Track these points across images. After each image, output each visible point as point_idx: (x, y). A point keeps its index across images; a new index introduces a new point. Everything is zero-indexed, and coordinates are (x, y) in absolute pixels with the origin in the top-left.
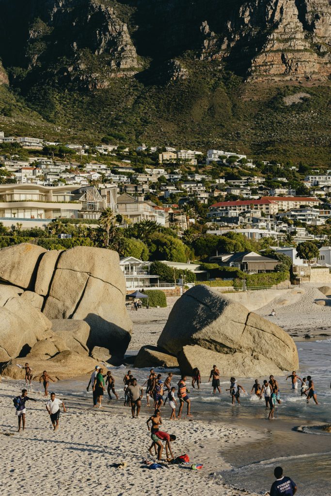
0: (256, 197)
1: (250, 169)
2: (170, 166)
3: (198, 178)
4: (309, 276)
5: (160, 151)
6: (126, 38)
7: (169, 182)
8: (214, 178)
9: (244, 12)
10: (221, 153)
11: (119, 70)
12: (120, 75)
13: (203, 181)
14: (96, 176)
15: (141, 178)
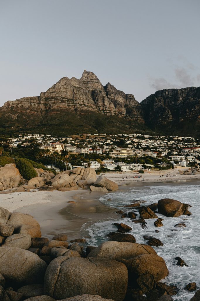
0: (194, 147)
1: (194, 141)
2: (175, 141)
3: (181, 143)
4: (176, 167)
5: (174, 137)
6: (170, 113)
7: (175, 144)
8: (185, 143)
9: (196, 106)
10: (188, 137)
11: (168, 120)
12: (169, 121)
13: (182, 144)
14: (159, 143)
15: (169, 143)
